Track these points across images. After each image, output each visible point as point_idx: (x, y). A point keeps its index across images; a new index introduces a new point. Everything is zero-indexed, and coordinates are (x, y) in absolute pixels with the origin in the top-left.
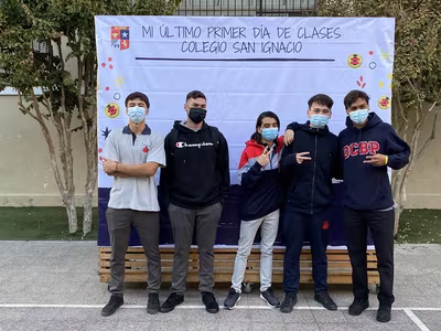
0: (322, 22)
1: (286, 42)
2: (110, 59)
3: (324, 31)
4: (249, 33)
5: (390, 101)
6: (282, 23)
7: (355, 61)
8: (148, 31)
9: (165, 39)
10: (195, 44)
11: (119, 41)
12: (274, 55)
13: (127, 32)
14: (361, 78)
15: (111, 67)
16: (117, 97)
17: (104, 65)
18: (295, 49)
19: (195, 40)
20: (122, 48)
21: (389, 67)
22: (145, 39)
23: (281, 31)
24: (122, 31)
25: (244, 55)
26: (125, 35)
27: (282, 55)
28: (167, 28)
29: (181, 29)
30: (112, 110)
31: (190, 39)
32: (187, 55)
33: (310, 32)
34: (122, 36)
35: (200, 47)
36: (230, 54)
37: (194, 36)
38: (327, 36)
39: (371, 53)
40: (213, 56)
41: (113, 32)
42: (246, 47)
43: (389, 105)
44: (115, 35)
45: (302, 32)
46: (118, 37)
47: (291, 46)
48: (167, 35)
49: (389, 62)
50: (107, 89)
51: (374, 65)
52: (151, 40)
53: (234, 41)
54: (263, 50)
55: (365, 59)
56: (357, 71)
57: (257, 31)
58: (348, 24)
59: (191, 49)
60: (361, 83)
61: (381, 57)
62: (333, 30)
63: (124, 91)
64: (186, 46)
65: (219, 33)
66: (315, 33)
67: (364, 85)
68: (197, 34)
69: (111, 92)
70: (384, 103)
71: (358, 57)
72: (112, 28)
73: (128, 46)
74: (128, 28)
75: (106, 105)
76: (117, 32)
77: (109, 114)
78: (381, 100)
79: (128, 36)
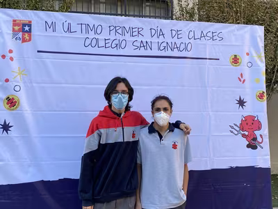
1: (178, 42)
2: (11, 51)
4: (146, 32)
6: (174, 25)
7: (236, 60)
8: (51, 26)
9: (68, 35)
10: (97, 40)
11: (20, 35)
12: (169, 53)
13: (30, 25)
14: (242, 75)
15: (12, 59)
16: (17, 88)
17: (3, 56)
18: (186, 48)
19: (97, 36)
20: (24, 40)
21: (263, 67)
22: (46, 34)
23: (174, 33)
24: (24, 25)
25: (142, 52)
26: (27, 28)
27: (176, 53)
28: (69, 24)
29: (84, 26)
30: (11, 102)
31: (92, 35)
32: (90, 50)
33: (198, 35)
34: (24, 29)
35: (102, 43)
36: (129, 50)
37: (96, 32)
38: (212, 38)
39: (248, 54)
40: (114, 52)
41: (14, 25)
42: (144, 45)
44: (17, 28)
45: (192, 34)
46: (19, 30)
47: (183, 47)
48: (69, 30)
49: (262, 61)
50: (7, 80)
51: (252, 64)
52: (54, 34)
53: (134, 39)
54: (159, 49)
56: (238, 69)
57: (153, 32)
58: (228, 29)
59: (93, 44)
60: (241, 79)
61: (256, 58)
62: (217, 34)
63: (25, 83)
64: (88, 42)
65: (120, 31)
66: (203, 36)
67: (244, 81)
68: (99, 31)
69: (11, 84)
70: (261, 96)
71: (238, 57)
72: (14, 21)
73: (30, 40)
74: (30, 22)
75: (5, 97)
76: (18, 25)
77: (7, 106)
78: (258, 94)
79: (30, 29)
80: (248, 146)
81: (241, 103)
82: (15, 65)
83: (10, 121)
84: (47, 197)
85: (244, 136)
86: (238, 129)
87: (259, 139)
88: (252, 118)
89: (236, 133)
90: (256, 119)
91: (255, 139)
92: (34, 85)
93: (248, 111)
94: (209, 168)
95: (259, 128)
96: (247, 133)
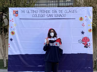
0: (72, 8)
1: (61, 14)
2: (13, 19)
3: (72, 11)
4: (51, 12)
5: (92, 30)
6: (60, 9)
7: (81, 19)
8: (23, 12)
9: (28, 14)
10: (36, 15)
11: (15, 14)
13: (18, 12)
14: (83, 24)
15: (13, 21)
16: (14, 29)
17: (11, 21)
18: (64, 16)
20: (16, 16)
21: (91, 20)
22: (22, 14)
23: (60, 11)
24: (16, 12)
25: (50, 18)
26: (17, 13)
27: (60, 17)
28: (28, 11)
29: (32, 11)
30: (13, 33)
31: (35, 13)
32: (34, 18)
33: (68, 11)
34: (16, 13)
35: (37, 16)
36: (46, 17)
37: (36, 13)
39: (86, 17)
40: (41, 18)
41: (14, 12)
42: (50, 15)
43: (92, 31)
44: (14, 13)
45: (66, 11)
46: (15, 13)
47: (63, 15)
48: (28, 12)
49: (91, 19)
50: (12, 27)
51: (87, 20)
52: (24, 14)
53: (47, 14)
54: (55, 16)
55: (84, 18)
56: (82, 22)
57: (53, 11)
58: (79, 9)
59: (35, 16)
60: (83, 25)
61: (89, 18)
62: (75, 11)
63: (16, 28)
64: (34, 16)
65: (43, 12)
66: (70, 11)
67: (84, 26)
68: (37, 12)
69: (13, 28)
70: (90, 30)
71: (82, 18)
72: (14, 11)
73: (18, 16)
74: (18, 11)
75: (11, 32)
76: (15, 12)
77: (12, 34)
78: (89, 30)
79: (18, 13)
80: (85, 47)
81: (83, 33)
82: (14, 23)
83: (12, 38)
84: (22, 58)
85: (83, 43)
86: (81, 41)
87: (89, 45)
88: (86, 38)
89: (80, 42)
90: (88, 38)
91: (87, 45)
92: (19, 28)
93: (85, 35)
94: (70, 53)
95: (89, 41)
96: (84, 43)
